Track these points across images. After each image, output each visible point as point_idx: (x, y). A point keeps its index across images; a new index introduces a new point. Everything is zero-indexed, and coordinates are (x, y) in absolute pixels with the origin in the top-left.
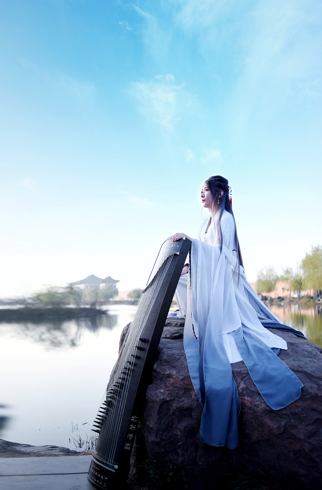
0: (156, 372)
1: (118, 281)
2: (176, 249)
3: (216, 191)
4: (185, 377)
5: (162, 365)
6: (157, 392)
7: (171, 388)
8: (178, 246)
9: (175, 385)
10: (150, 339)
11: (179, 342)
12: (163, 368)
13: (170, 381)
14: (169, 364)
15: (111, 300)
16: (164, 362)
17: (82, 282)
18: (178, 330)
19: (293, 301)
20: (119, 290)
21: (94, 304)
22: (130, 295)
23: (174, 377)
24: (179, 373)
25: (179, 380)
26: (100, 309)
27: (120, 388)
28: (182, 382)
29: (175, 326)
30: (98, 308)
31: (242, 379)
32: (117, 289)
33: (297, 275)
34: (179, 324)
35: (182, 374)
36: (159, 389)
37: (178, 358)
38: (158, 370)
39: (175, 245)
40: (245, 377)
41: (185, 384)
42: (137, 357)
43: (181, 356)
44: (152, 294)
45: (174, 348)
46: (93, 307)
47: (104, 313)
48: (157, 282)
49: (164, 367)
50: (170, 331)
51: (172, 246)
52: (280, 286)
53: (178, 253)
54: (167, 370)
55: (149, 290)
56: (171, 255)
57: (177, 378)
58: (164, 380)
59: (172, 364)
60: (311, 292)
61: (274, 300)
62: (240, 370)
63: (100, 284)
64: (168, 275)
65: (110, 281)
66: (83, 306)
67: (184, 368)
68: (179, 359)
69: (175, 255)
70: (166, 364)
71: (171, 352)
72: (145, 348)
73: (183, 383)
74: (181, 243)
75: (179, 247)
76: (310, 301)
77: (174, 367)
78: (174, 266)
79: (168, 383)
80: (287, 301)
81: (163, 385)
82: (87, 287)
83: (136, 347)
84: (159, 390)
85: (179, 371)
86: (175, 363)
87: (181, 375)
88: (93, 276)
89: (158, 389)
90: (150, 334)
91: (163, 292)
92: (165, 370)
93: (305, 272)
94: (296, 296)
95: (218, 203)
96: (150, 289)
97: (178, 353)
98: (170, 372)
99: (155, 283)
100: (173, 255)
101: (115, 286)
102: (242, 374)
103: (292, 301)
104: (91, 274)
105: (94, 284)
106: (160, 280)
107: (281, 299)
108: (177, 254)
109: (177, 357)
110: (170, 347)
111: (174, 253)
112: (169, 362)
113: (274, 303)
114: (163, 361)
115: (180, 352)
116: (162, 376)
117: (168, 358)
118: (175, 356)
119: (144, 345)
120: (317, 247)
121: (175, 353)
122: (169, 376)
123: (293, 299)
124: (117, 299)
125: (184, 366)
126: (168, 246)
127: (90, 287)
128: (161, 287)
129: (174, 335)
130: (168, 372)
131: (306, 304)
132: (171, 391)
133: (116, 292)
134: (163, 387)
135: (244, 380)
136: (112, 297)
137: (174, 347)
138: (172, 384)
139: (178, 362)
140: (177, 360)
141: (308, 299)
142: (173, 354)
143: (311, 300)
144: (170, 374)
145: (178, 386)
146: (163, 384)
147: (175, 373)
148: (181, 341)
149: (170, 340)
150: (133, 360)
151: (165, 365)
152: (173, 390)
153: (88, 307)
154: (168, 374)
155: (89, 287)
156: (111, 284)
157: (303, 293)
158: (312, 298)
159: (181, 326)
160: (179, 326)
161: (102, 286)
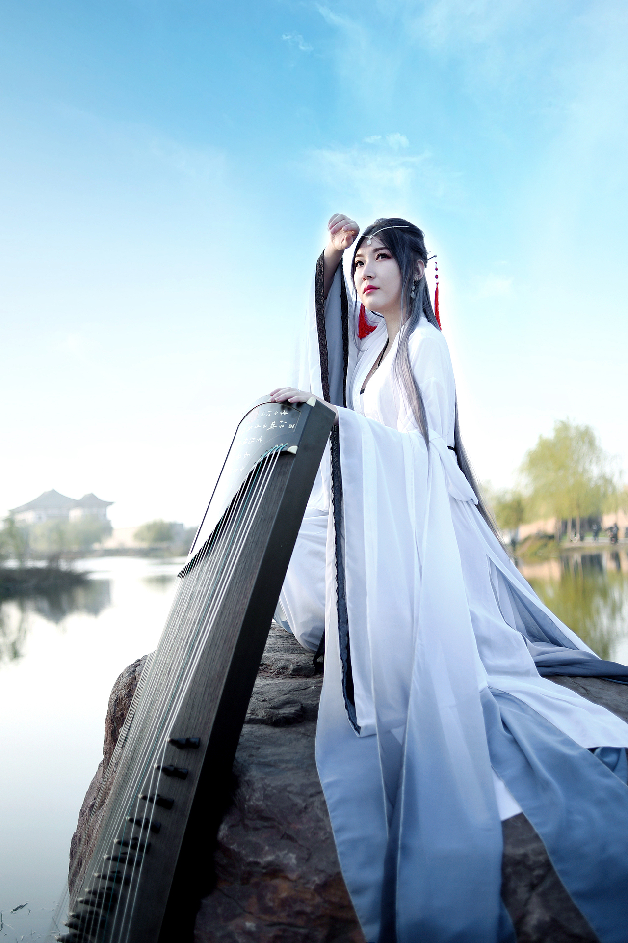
0: (227, 852)
1: (111, 504)
2: (284, 435)
4: (331, 876)
5: (246, 827)
6: (231, 926)
7: (283, 917)
8: (292, 426)
9: (297, 907)
10: (206, 739)
11: (297, 740)
12: (250, 838)
13: (275, 890)
14: (273, 827)
15: (96, 546)
16: (255, 816)
17: (30, 507)
18: (290, 691)
20: (114, 525)
21: (54, 558)
23: (293, 876)
24: (307, 860)
25: (309, 888)
26: (69, 570)
27: (105, 909)
28: (320, 895)
29: (278, 674)
30: (64, 566)
31: (533, 887)
32: (109, 522)
34: (292, 667)
35: (320, 867)
36: (240, 915)
37: (304, 805)
38: (234, 847)
39: (283, 424)
40: (542, 878)
41: (330, 903)
42: (164, 803)
43: (311, 796)
44: (209, 585)
45: (283, 766)
46: (54, 565)
47: (79, 581)
48: (225, 542)
49: (253, 838)
50: (265, 697)
51: (273, 426)
53: (293, 449)
54: (267, 848)
55: (202, 570)
56: (271, 456)
57: (302, 881)
58: (257, 885)
59: (281, 825)
62: (520, 851)
63: (69, 509)
64: (261, 519)
65: (92, 503)
66: (30, 564)
67: (324, 841)
68: (306, 808)
69: (285, 454)
70: (259, 823)
71: (275, 782)
72: (190, 769)
73: (325, 901)
74: (303, 415)
75: (297, 428)
76: (545, 545)
77: (290, 838)
78: (281, 490)
79: (269, 896)
81: (253, 904)
82: (40, 518)
83: (158, 768)
84: (238, 921)
85: (310, 855)
86: (292, 826)
87: (316, 870)
88: (53, 493)
89: (234, 916)
90: (204, 722)
91: (246, 577)
92: (257, 850)
93: (533, 481)
96: (202, 567)
97: (302, 785)
98: (278, 856)
99: (221, 547)
100: (276, 454)
101: (105, 515)
102: (531, 869)
104: (49, 489)
105: (56, 512)
106: (235, 537)
108: (290, 453)
109: (298, 800)
110: (270, 758)
111: (279, 447)
112: (273, 820)
114: (249, 812)
115: (305, 781)
116: (248, 869)
117: (267, 806)
118: (291, 796)
119: (182, 761)
120: (565, 420)
121: (290, 785)
122: (275, 871)
124: (110, 543)
125: (325, 834)
126: (258, 426)
127: (48, 517)
128: (239, 561)
129: (282, 711)
130: (270, 858)
132: (282, 927)
133: (107, 530)
134: (254, 908)
135: (540, 889)
136: (98, 539)
137: (282, 761)
138: (285, 903)
139: (305, 820)
140: (300, 812)
141: (539, 543)
142: (284, 788)
144: (277, 865)
145: (308, 909)
146: (254, 900)
147: (294, 861)
148: (304, 734)
149: (267, 730)
150: (150, 812)
151: (256, 829)
152: (290, 925)
153: (42, 564)
154: (270, 864)
155: (44, 519)
156: (95, 510)
157: (524, 531)
158: (551, 537)
159: (299, 675)
160: (291, 675)
161: (75, 515)
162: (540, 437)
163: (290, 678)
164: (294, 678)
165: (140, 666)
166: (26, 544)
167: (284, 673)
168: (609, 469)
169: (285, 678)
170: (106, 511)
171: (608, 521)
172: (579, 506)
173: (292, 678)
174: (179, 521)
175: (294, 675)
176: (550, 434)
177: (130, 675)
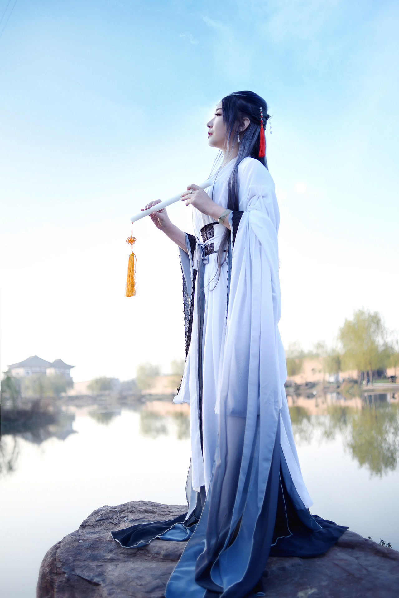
1: (72, 367)
3: (236, 118)
15: (63, 395)
17: (21, 365)
19: (328, 388)
20: (74, 380)
22: (90, 387)
32: (71, 379)
33: (333, 351)
46: (36, 408)
52: (308, 366)
60: (354, 374)
61: (302, 388)
63: (46, 368)
65: (59, 364)
76: (353, 387)
80: (320, 388)
82: (28, 373)
88: (36, 357)
93: (344, 346)
94: (332, 379)
95: (239, 141)
101: (69, 374)
103: (326, 388)
104: (33, 355)
105: (38, 369)
107: (311, 385)
113: (301, 391)
120: (361, 308)
123: (328, 385)
124: (72, 393)
127: (33, 372)
131: (348, 392)
133: (70, 384)
136: (64, 391)
141: (350, 385)
143: (356, 386)
155: (31, 374)
156: (62, 370)
157: (343, 375)
158: (356, 382)
159: (168, 559)
160: (162, 559)
161: (50, 372)
162: (346, 320)
163: (161, 561)
164: (164, 561)
165: (60, 548)
166: (18, 392)
167: (157, 557)
168: (389, 339)
169: (158, 561)
170: (69, 372)
171: (390, 372)
172: (370, 364)
173: (163, 561)
174: (116, 377)
175: (164, 559)
176: (351, 318)
177: (52, 556)
